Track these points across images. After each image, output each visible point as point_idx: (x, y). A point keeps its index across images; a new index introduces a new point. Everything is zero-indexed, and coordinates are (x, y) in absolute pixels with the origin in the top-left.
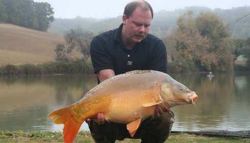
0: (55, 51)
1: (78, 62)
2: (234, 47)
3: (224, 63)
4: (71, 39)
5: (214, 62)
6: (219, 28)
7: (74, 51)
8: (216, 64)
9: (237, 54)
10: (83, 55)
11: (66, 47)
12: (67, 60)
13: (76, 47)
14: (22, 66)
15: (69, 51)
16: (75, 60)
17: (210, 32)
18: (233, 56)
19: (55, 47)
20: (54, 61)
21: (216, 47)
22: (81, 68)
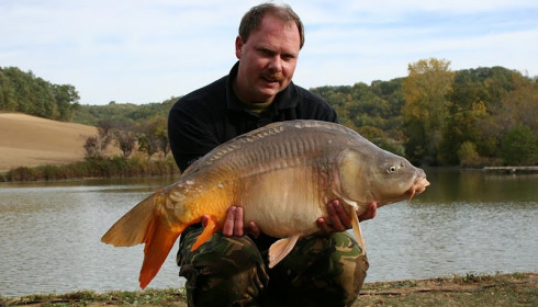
0: (85, 146)
1: (116, 161)
4: (106, 132)
7: (110, 147)
10: (122, 152)
11: (100, 141)
12: (100, 159)
13: (113, 141)
14: (40, 168)
15: (104, 147)
16: (112, 159)
19: (84, 142)
20: (82, 160)
22: (120, 168)
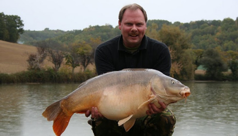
0: (28, 61)
1: (49, 71)
2: (195, 58)
3: (186, 73)
4: (43, 50)
5: (177, 71)
6: (181, 40)
7: (45, 61)
8: (179, 73)
9: (197, 64)
10: (54, 65)
11: (39, 57)
12: (39, 69)
13: (48, 58)
15: (41, 61)
16: (46, 70)
17: (172, 44)
18: (194, 66)
19: (27, 58)
20: (26, 70)
21: (179, 58)
22: (52, 77)
